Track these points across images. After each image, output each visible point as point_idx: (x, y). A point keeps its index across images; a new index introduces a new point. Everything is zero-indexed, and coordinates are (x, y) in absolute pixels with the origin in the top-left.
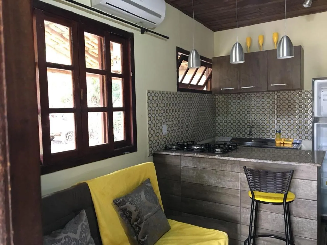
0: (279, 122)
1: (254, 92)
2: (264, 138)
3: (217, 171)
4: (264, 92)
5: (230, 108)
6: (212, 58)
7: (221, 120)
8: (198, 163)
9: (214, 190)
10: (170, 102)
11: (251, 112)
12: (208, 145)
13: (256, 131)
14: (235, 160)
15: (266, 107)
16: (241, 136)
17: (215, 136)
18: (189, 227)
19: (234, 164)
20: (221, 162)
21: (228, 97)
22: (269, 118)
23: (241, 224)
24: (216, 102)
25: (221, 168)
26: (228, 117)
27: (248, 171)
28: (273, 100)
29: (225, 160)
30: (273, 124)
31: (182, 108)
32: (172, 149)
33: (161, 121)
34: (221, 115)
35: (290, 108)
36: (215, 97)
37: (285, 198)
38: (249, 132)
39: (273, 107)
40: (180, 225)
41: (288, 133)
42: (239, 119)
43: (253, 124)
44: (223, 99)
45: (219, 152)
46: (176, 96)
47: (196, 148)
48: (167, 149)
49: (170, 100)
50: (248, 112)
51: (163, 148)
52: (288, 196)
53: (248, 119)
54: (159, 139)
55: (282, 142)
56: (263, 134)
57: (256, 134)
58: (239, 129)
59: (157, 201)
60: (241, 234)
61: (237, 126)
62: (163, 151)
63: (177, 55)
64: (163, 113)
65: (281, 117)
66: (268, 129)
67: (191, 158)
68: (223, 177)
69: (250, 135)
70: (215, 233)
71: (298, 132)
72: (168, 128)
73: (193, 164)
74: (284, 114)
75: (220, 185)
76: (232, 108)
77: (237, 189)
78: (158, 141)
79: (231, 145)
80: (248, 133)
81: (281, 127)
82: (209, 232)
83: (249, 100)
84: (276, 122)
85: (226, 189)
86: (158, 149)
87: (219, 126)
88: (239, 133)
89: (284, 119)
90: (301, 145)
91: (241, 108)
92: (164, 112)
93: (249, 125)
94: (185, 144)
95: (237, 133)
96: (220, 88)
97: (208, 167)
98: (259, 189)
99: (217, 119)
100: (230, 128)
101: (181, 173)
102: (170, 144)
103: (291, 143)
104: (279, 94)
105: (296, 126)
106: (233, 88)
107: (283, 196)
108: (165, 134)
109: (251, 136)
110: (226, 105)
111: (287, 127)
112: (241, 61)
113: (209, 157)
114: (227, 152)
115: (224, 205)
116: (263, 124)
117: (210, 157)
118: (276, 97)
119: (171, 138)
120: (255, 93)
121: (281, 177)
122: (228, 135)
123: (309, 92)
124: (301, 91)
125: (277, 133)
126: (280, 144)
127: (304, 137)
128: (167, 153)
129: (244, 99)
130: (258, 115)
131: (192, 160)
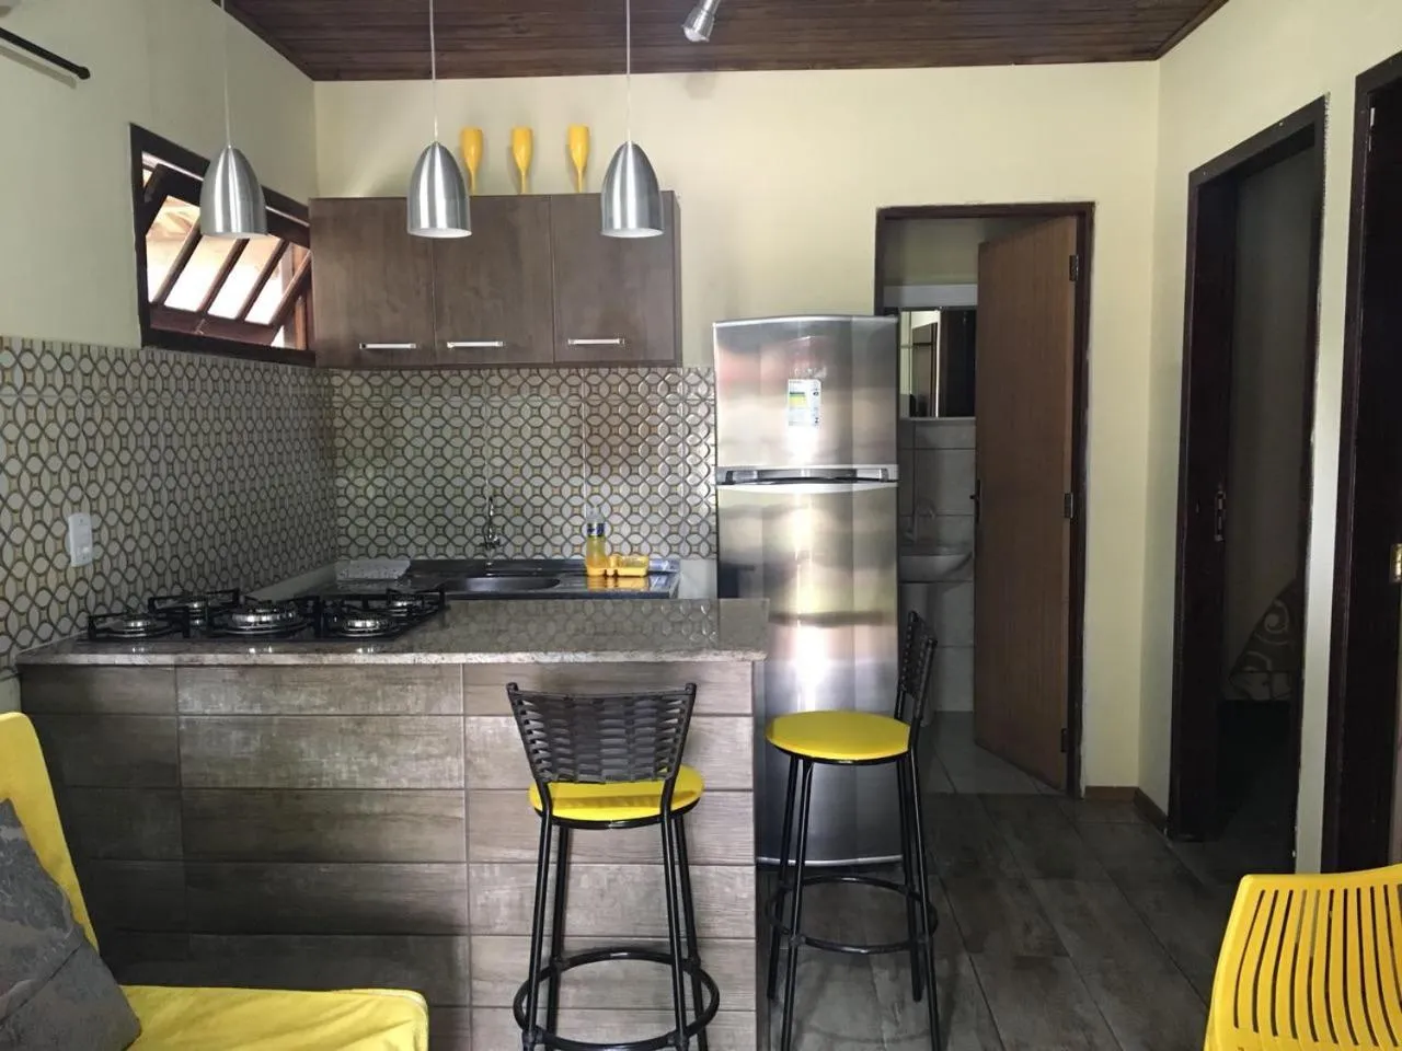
0: (596, 490)
1: (499, 367)
2: (542, 558)
3: (361, 719)
4: (538, 366)
5: (398, 432)
6: (310, 199)
7: (361, 485)
8: (268, 694)
9: (349, 807)
10: (105, 397)
11: (487, 452)
12: (311, 603)
13: (509, 530)
14: (443, 662)
15: (546, 432)
16: (451, 552)
17: (334, 556)
18: (240, 1002)
19: (439, 682)
20: (378, 677)
21: (387, 382)
22: (560, 475)
23: (470, 935)
24: (336, 405)
25: (380, 704)
26: (390, 472)
27: (526, 703)
28: (574, 401)
29: (400, 665)
30: (576, 501)
31: (168, 427)
32: (124, 633)
33: (57, 497)
34: (360, 462)
35: (617, 434)
36: (329, 381)
37: (668, 795)
38: (483, 534)
39: (575, 431)
40: (192, 1000)
41: (631, 534)
42: (440, 482)
43: (500, 501)
44: (367, 391)
45: (369, 632)
46: (136, 369)
47: (255, 623)
48: (98, 635)
49: (107, 388)
50: (477, 452)
51: (75, 633)
52: (679, 788)
53: (478, 482)
54: (52, 586)
55: (610, 572)
56: (538, 540)
57: (509, 540)
58: (441, 521)
59: (59, 912)
60: (471, 978)
61: (430, 511)
62: (76, 650)
63: (138, 167)
64: (70, 453)
65: (605, 470)
66: (558, 521)
67: (230, 674)
68: (388, 742)
69: (487, 545)
70: (367, 1002)
71: (664, 530)
72: (100, 529)
73: (244, 698)
74: (615, 460)
75: (376, 779)
76: (408, 432)
77: (451, 789)
78: (43, 599)
79: (422, 598)
80: (479, 540)
81: (606, 510)
82: (340, 1004)
83: (479, 399)
84: (586, 491)
85: (408, 796)
86: (43, 641)
87: (352, 512)
88: (441, 541)
89: (614, 480)
90: (676, 578)
91: (447, 432)
92: (73, 448)
93: (483, 507)
94: (196, 605)
95: (431, 541)
96: (355, 340)
97: (319, 707)
98: (570, 772)
99: (342, 482)
100: (402, 521)
101: (179, 750)
102: (114, 611)
103: (642, 572)
104: (594, 379)
105: (658, 505)
106: (414, 346)
107: (657, 787)
108: (81, 563)
109: (493, 551)
110: (382, 416)
111: (625, 510)
112: (457, 227)
113: (326, 662)
114: (404, 632)
115: (395, 865)
116: (538, 501)
117: (330, 659)
118: (584, 390)
119: (116, 579)
120: (505, 373)
121: (652, 715)
122: (392, 550)
123: (699, 375)
124: (673, 369)
125: (590, 536)
126: (603, 578)
127: (685, 549)
128: (101, 659)
129: (460, 394)
130: (518, 462)
131: (237, 682)
